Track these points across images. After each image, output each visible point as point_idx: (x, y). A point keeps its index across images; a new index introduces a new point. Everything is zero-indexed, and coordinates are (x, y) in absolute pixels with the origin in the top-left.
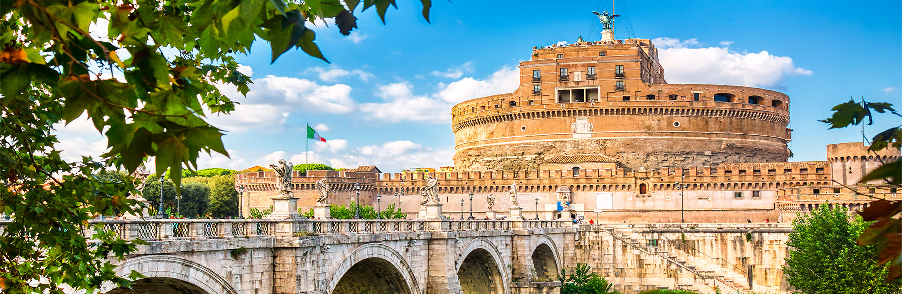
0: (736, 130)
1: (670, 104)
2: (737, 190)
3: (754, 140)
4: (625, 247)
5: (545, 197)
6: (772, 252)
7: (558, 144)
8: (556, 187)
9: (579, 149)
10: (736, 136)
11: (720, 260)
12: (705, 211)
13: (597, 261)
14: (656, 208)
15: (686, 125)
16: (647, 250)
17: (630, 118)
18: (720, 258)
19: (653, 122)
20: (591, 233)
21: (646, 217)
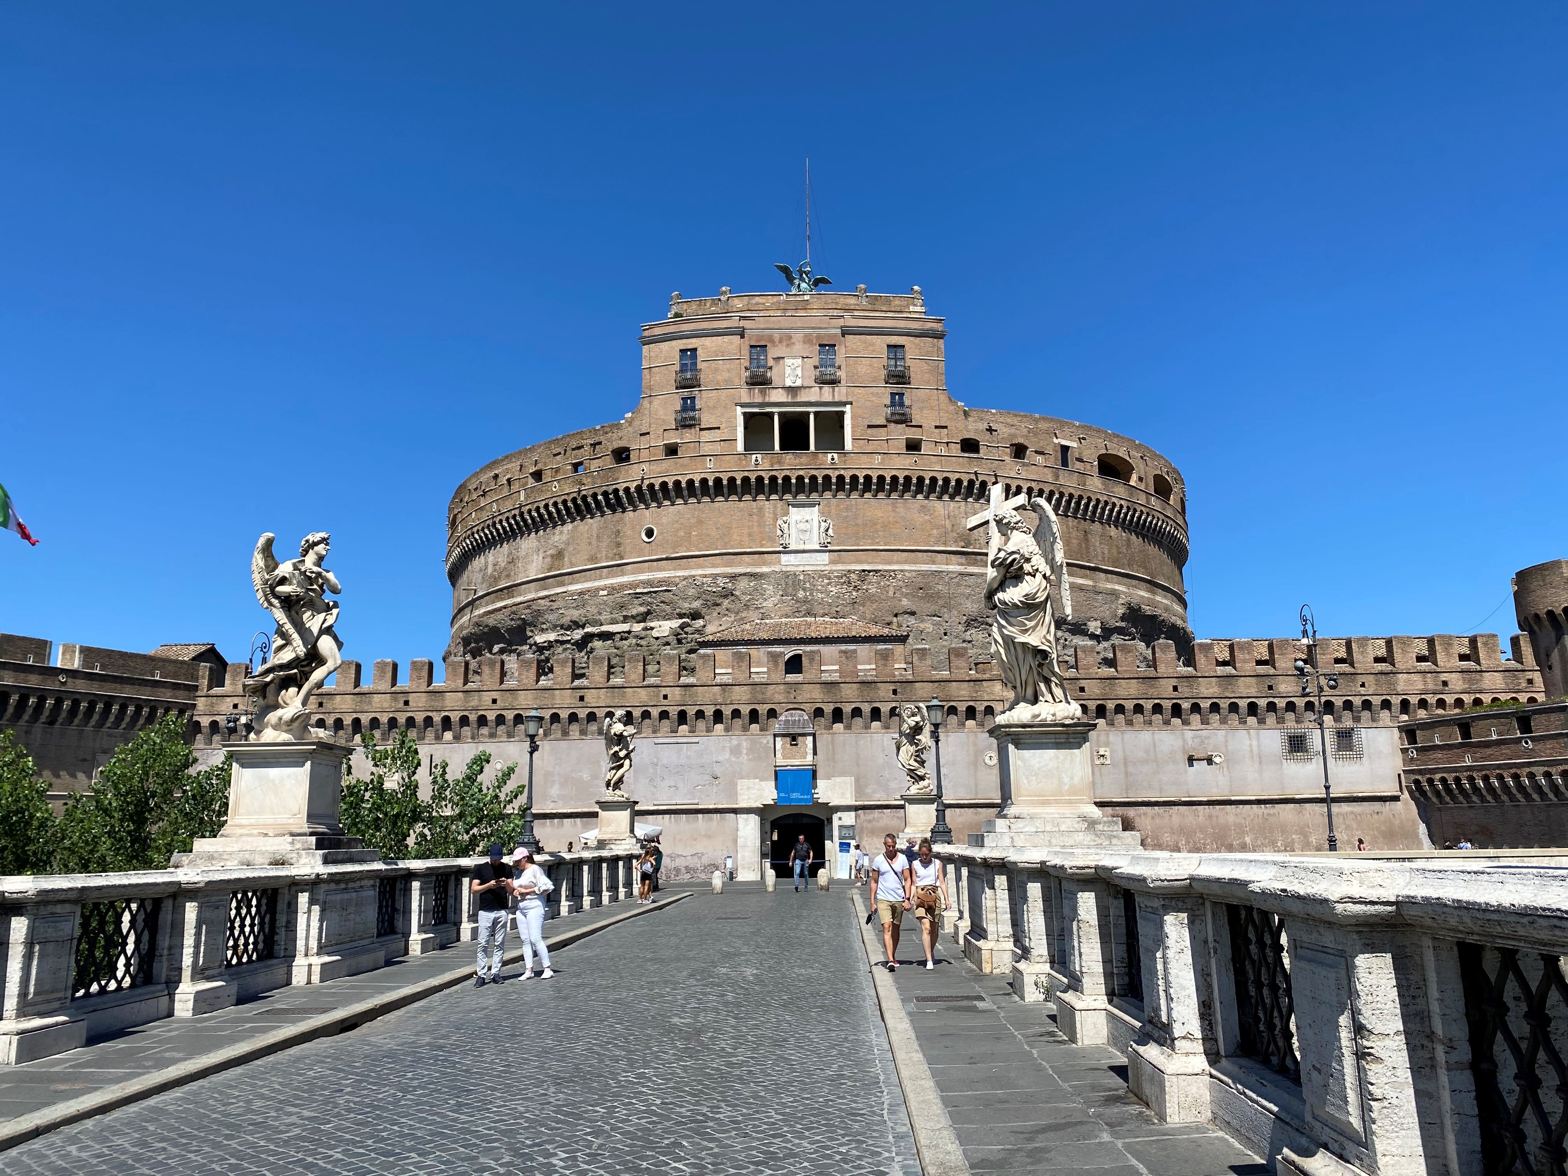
2: (1292, 725)
5: (736, 751)
7: (743, 584)
8: (772, 713)
9: (797, 601)
17: (923, 508)
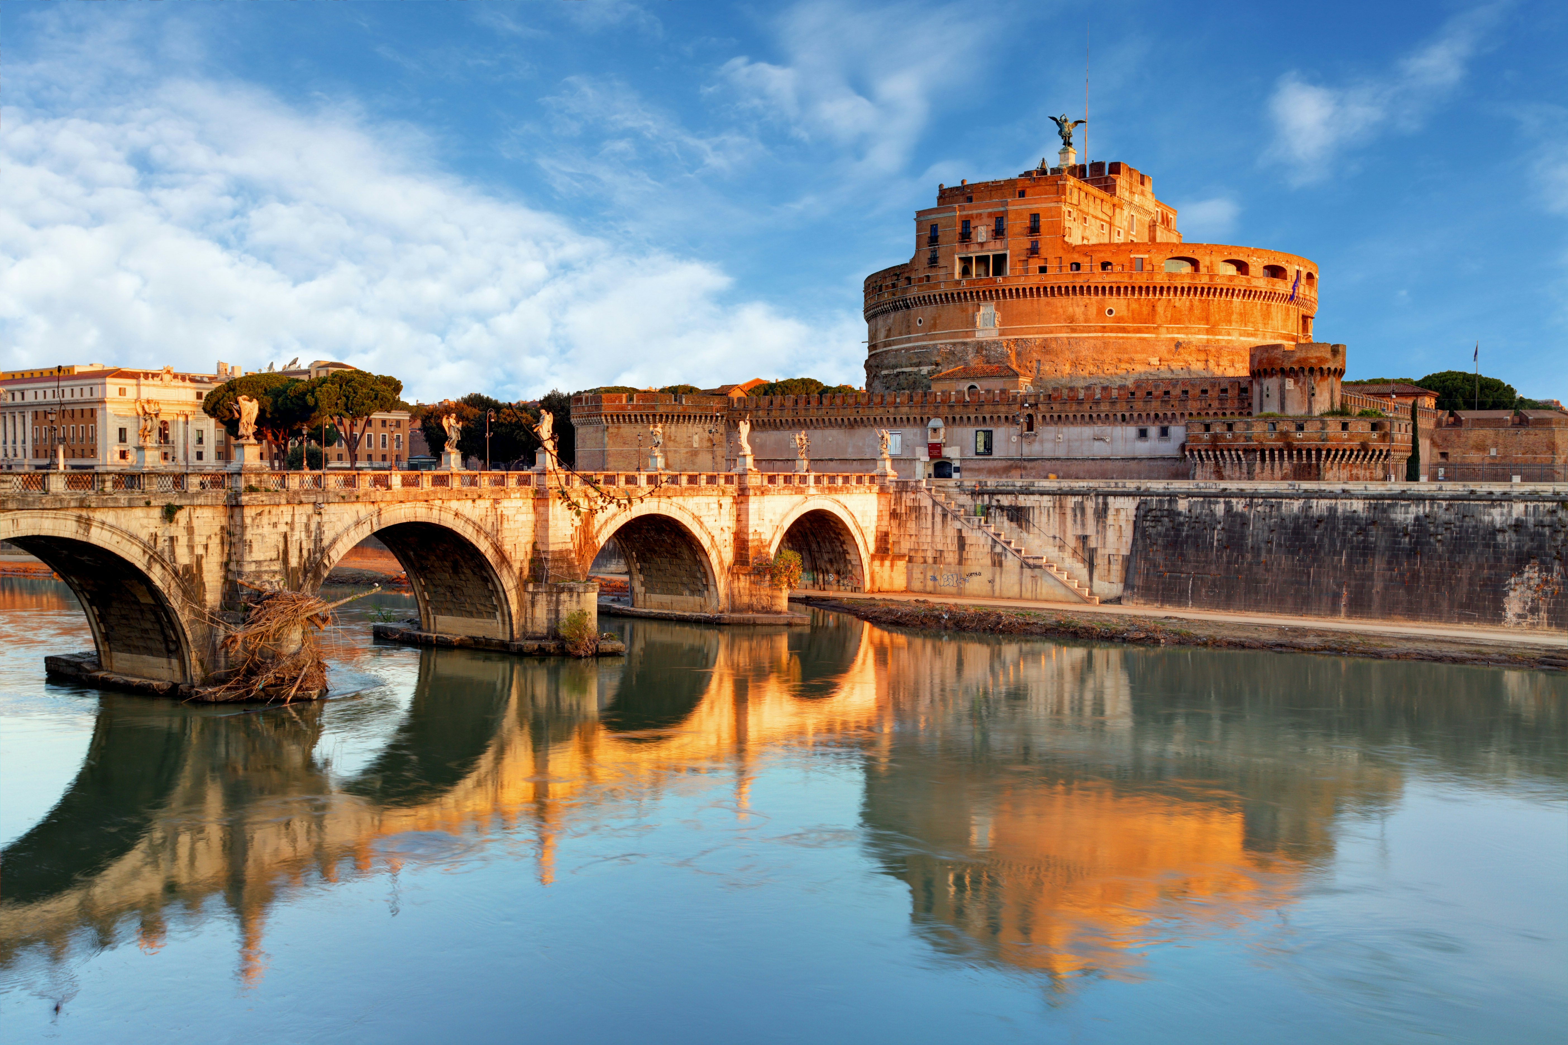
0: (1200, 320)
1: (1101, 279)
2: (1142, 425)
3: (1230, 338)
4: (944, 516)
5: (915, 435)
6: (1117, 527)
7: (958, 349)
9: (983, 356)
10: (1199, 332)
11: (1058, 539)
12: (1101, 459)
13: (913, 537)
14: (1045, 454)
15: (1124, 313)
16: (969, 522)
17: (1048, 304)
18: (1057, 535)
19: (1077, 309)
20: (908, 494)
21: (1031, 468)
